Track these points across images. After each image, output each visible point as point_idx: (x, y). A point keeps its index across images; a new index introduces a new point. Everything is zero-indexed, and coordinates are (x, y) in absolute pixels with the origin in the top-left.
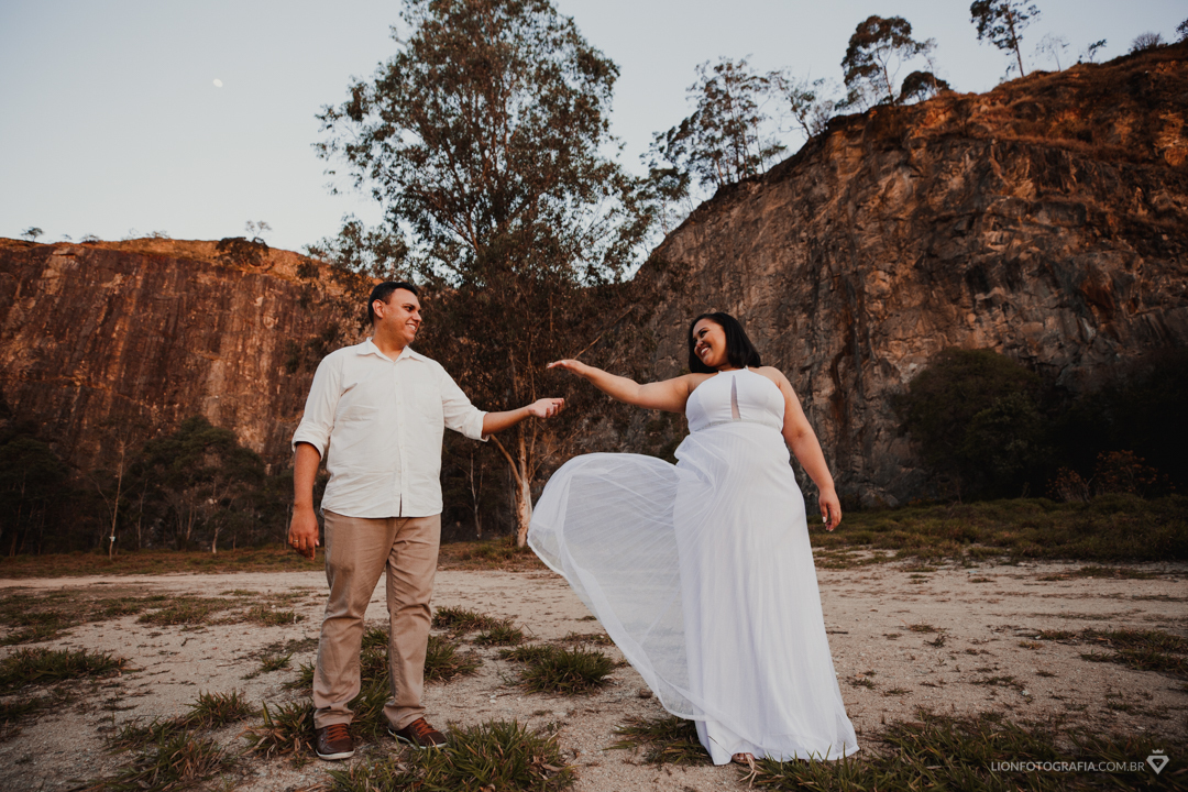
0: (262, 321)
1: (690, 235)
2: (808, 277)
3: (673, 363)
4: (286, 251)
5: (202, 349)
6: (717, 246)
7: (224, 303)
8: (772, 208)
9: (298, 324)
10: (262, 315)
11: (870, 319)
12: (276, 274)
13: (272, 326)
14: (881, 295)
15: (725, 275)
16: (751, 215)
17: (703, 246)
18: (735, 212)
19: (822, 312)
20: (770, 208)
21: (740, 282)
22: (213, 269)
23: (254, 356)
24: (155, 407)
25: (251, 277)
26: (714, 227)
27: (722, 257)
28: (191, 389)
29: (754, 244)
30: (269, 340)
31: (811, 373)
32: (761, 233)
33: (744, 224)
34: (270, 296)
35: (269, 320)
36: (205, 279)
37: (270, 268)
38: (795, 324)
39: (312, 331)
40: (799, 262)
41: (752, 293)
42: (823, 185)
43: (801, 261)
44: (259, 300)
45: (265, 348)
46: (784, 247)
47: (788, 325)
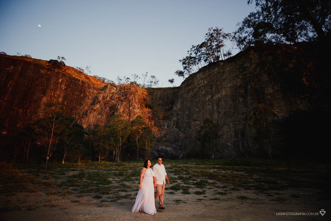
0: (61, 87)
1: (201, 75)
2: (243, 88)
3: (197, 110)
4: (70, 67)
5: (40, 93)
6: (210, 78)
7: (49, 80)
8: (228, 69)
9: (72, 89)
10: (61, 85)
11: (267, 100)
12: (67, 73)
13: (64, 88)
14: (270, 94)
15: (214, 86)
16: (221, 70)
17: (206, 78)
18: (216, 69)
19: (249, 97)
20: (227, 69)
21: (219, 88)
22: (46, 69)
23: (57, 97)
24: (21, 110)
25: (58, 73)
26: (209, 73)
27: (212, 81)
28: (34, 106)
29: (223, 78)
30: (63, 93)
31: (246, 115)
32: (225, 76)
33: (219, 73)
34: (64, 79)
35: (63, 87)
36: (43, 71)
37: (64, 71)
38: (239, 101)
39: (77, 92)
40: (239, 84)
41: (223, 92)
42: (247, 64)
43: (240, 84)
44: (61, 80)
45: (61, 95)
46: (233, 80)
47: (236, 101)
